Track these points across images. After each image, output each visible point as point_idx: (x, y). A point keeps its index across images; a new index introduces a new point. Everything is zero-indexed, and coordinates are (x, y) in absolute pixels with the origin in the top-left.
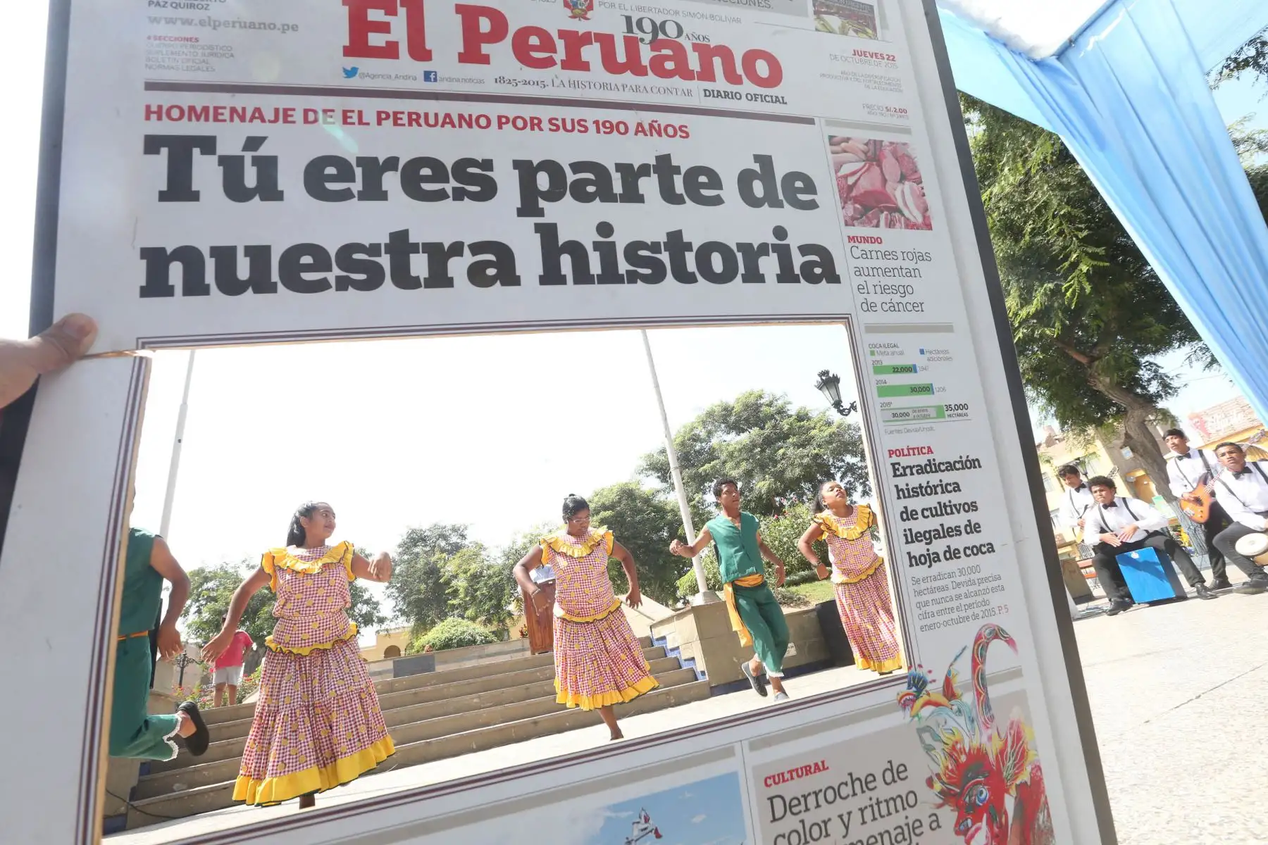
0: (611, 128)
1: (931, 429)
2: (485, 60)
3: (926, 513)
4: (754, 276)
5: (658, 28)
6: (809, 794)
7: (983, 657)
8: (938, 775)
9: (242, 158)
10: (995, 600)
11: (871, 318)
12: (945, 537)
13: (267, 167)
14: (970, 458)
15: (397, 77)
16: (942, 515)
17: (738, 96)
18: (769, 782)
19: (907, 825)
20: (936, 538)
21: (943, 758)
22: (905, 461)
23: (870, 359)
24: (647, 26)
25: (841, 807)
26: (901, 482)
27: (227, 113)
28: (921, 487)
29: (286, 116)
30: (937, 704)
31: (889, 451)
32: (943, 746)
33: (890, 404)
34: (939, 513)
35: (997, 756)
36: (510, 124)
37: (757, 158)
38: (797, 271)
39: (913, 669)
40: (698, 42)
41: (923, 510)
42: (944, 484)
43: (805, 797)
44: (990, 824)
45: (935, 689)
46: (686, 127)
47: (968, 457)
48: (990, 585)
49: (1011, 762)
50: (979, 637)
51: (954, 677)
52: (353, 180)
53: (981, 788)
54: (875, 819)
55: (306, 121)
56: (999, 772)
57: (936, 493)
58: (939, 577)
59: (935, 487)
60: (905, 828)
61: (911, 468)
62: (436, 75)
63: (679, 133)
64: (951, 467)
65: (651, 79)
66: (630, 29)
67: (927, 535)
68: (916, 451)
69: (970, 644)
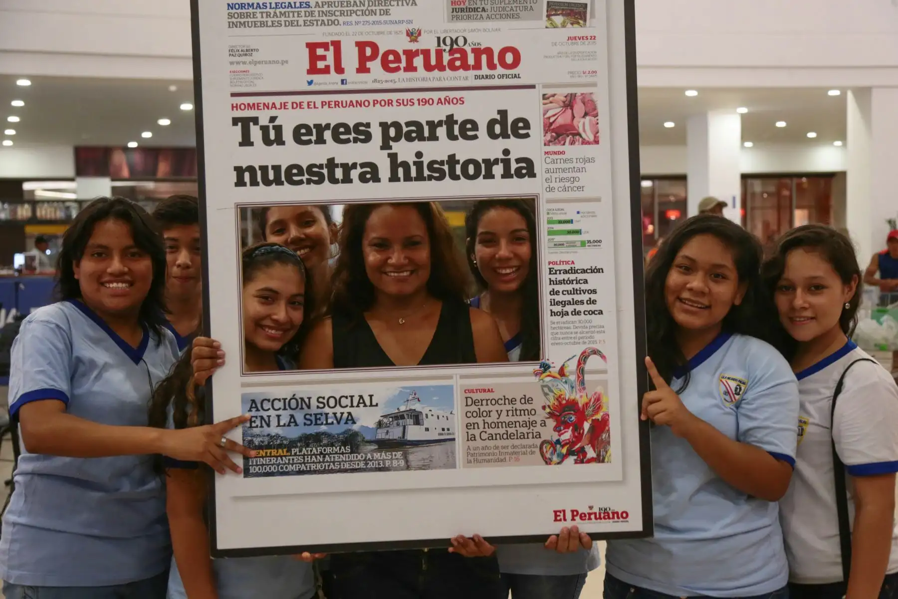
0: (426, 102)
1: (576, 252)
2: (368, 71)
3: (564, 293)
4: (489, 175)
5: (454, 41)
6: (484, 400)
7: (585, 362)
8: (549, 406)
9: (268, 127)
10: (597, 337)
11: (550, 195)
12: (573, 304)
13: (279, 129)
14: (597, 268)
15: (329, 83)
16: (574, 294)
17: (493, 77)
18: (466, 391)
19: (529, 421)
20: (568, 304)
21: (553, 400)
22: (557, 267)
23: (546, 217)
24: (448, 41)
25: (497, 407)
26: (553, 277)
27: (262, 105)
28: (564, 280)
29: (285, 106)
30: (554, 377)
31: (549, 262)
32: (553, 394)
33: (553, 239)
34: (572, 293)
35: (583, 405)
36: (379, 104)
37: (499, 112)
38: (513, 172)
39: (544, 360)
40: (475, 47)
41: (563, 291)
42: (578, 279)
43: (482, 401)
44: (573, 431)
45: (555, 370)
46: (463, 98)
47: (596, 267)
48: (597, 330)
49: (592, 409)
50: (584, 352)
51: (566, 367)
52: (312, 135)
53: (571, 416)
54: (513, 415)
55: (293, 108)
56: (583, 412)
57: (572, 283)
58: (567, 322)
59: (573, 281)
60: (528, 423)
61: (560, 271)
62: (346, 81)
63: (459, 102)
64: (584, 271)
65: (448, 72)
66: (439, 45)
67: (563, 303)
68: (565, 263)
69: (579, 354)
